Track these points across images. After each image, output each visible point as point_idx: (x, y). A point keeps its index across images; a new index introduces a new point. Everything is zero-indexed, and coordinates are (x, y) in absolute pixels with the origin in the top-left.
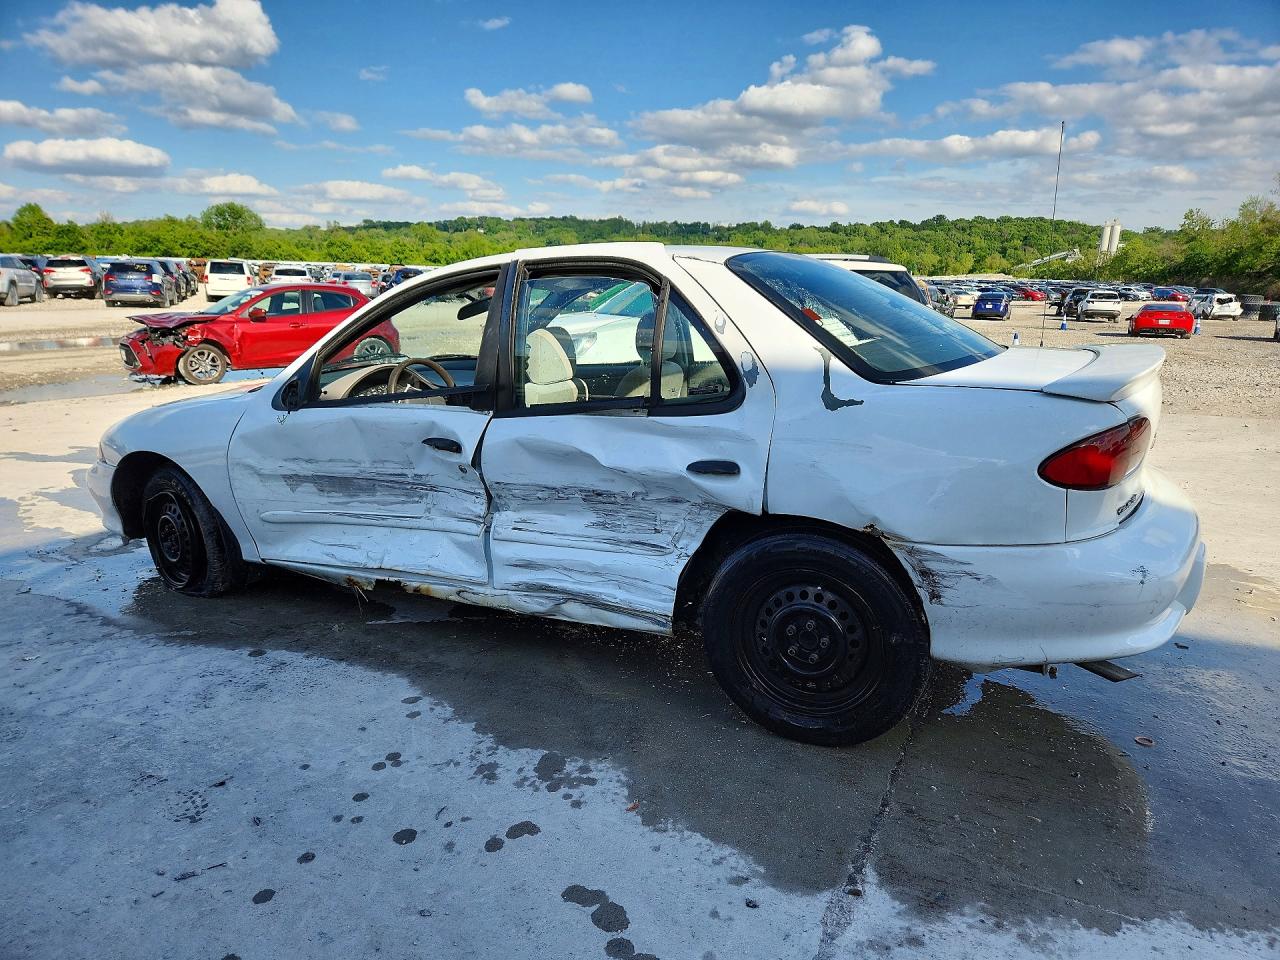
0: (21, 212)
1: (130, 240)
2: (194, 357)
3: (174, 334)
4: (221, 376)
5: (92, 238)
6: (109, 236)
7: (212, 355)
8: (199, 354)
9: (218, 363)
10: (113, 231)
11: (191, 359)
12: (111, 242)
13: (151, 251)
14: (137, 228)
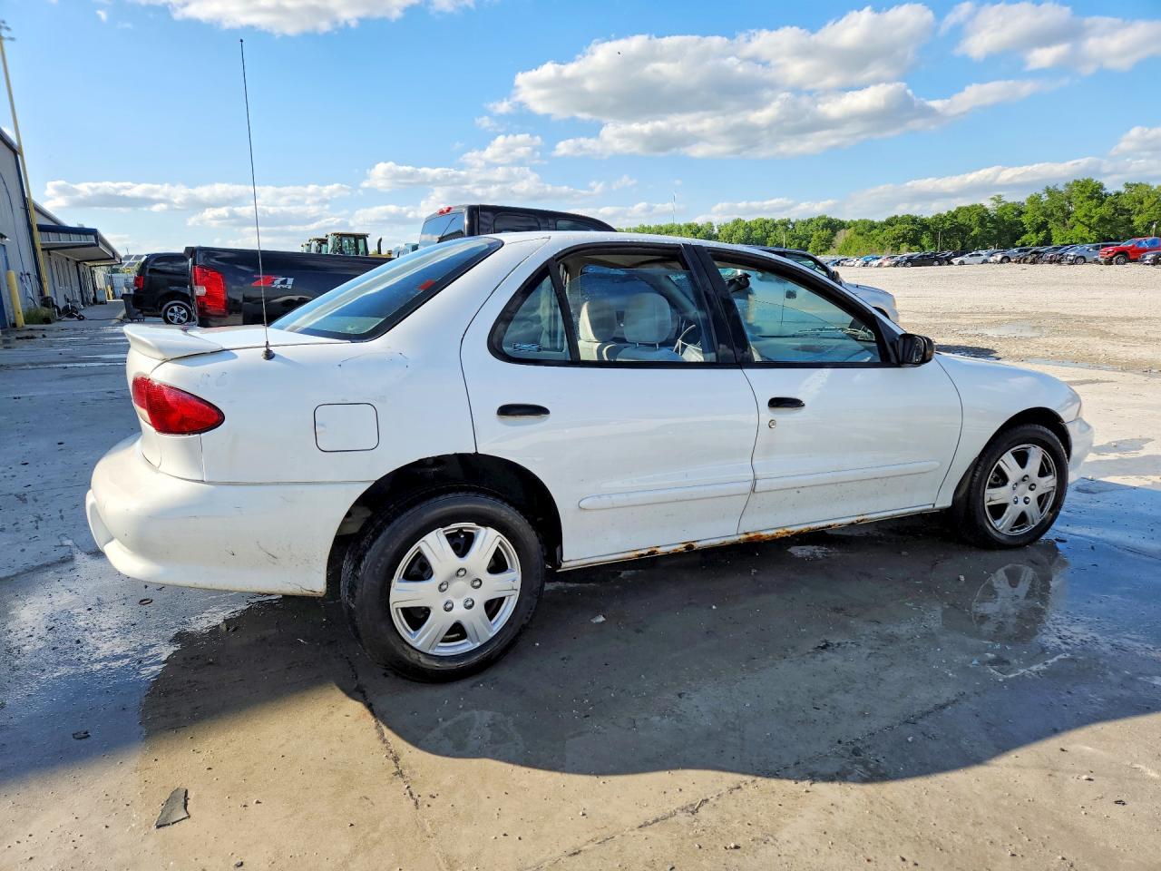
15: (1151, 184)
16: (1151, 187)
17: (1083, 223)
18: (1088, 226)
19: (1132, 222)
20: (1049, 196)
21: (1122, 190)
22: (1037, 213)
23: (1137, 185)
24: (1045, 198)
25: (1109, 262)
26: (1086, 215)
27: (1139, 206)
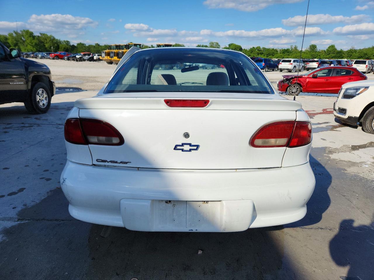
0: (329, 48)
1: (357, 55)
2: (292, 87)
3: (289, 81)
4: (299, 93)
5: (346, 54)
6: (351, 53)
7: (298, 87)
8: (294, 87)
9: (299, 90)
10: (353, 52)
11: (291, 88)
12: (351, 55)
13: (363, 58)
14: (361, 51)
15: (48, 34)
16: (48, 35)
17: (30, 45)
18: (32, 46)
19: (45, 46)
20: (16, 34)
21: (40, 35)
22: (13, 40)
23: (43, 34)
24: (14, 35)
25: (54, 59)
26: (30, 42)
27: (46, 41)
